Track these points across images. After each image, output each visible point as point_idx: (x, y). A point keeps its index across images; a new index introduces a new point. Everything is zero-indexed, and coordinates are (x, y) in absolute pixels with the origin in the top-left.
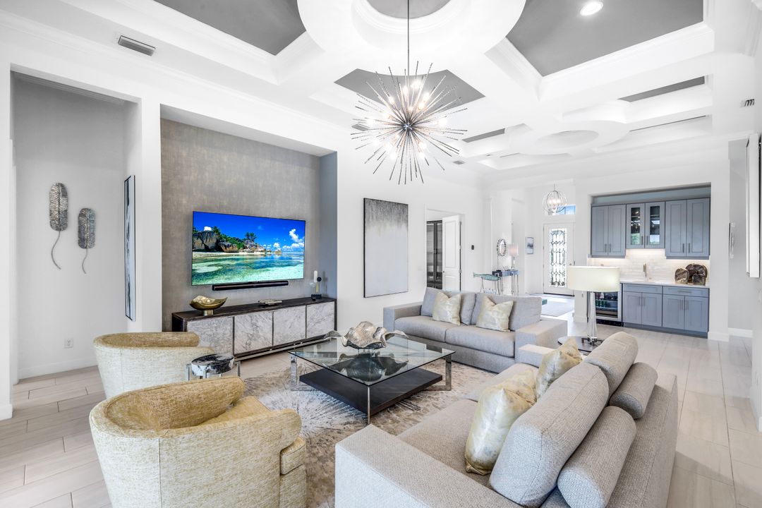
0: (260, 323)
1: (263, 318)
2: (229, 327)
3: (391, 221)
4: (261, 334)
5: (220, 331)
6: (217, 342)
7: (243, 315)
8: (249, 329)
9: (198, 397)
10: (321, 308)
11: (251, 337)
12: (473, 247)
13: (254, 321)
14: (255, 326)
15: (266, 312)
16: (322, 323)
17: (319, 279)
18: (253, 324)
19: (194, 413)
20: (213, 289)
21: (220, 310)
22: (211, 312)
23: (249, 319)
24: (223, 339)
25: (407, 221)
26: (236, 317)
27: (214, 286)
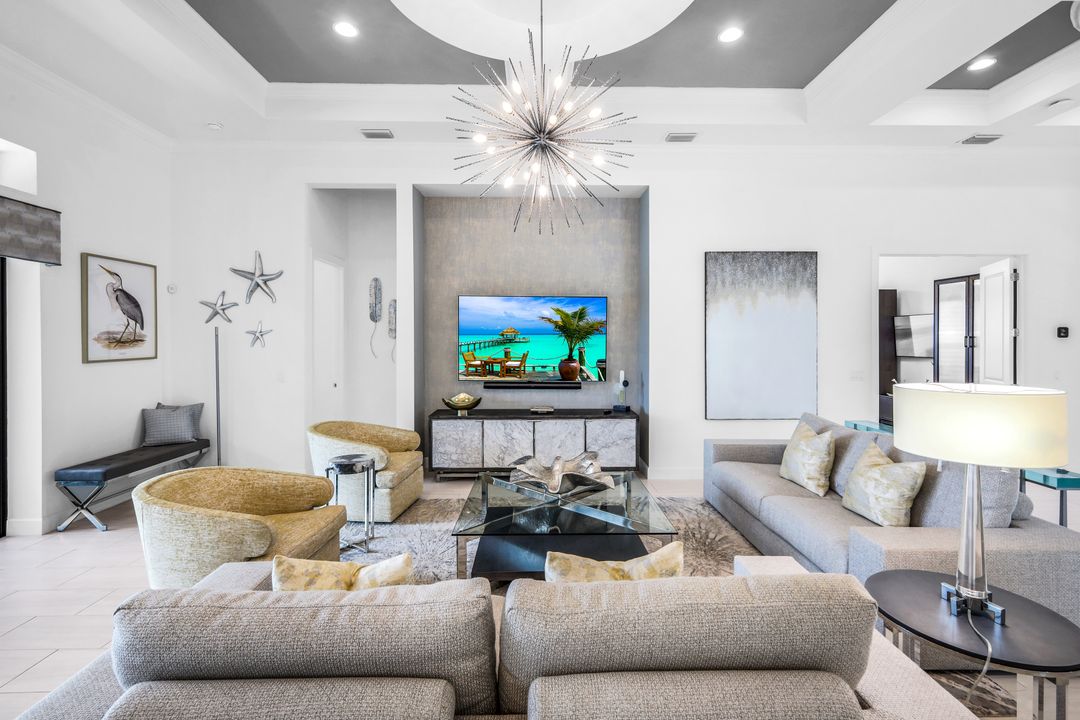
0: (516, 435)
1: (520, 429)
2: (478, 434)
3: (771, 287)
4: (517, 448)
5: (467, 436)
6: (464, 448)
7: (494, 421)
8: (502, 440)
9: (275, 488)
10: (611, 427)
11: (505, 451)
12: (1063, 332)
13: (508, 431)
14: (510, 438)
15: (525, 422)
16: (613, 448)
17: (626, 384)
18: (507, 435)
19: (268, 502)
20: (485, 387)
21: (474, 411)
22: (465, 412)
23: (502, 427)
24: (470, 446)
25: (813, 283)
26: (485, 421)
27: (486, 382)
